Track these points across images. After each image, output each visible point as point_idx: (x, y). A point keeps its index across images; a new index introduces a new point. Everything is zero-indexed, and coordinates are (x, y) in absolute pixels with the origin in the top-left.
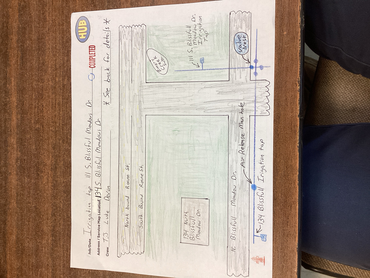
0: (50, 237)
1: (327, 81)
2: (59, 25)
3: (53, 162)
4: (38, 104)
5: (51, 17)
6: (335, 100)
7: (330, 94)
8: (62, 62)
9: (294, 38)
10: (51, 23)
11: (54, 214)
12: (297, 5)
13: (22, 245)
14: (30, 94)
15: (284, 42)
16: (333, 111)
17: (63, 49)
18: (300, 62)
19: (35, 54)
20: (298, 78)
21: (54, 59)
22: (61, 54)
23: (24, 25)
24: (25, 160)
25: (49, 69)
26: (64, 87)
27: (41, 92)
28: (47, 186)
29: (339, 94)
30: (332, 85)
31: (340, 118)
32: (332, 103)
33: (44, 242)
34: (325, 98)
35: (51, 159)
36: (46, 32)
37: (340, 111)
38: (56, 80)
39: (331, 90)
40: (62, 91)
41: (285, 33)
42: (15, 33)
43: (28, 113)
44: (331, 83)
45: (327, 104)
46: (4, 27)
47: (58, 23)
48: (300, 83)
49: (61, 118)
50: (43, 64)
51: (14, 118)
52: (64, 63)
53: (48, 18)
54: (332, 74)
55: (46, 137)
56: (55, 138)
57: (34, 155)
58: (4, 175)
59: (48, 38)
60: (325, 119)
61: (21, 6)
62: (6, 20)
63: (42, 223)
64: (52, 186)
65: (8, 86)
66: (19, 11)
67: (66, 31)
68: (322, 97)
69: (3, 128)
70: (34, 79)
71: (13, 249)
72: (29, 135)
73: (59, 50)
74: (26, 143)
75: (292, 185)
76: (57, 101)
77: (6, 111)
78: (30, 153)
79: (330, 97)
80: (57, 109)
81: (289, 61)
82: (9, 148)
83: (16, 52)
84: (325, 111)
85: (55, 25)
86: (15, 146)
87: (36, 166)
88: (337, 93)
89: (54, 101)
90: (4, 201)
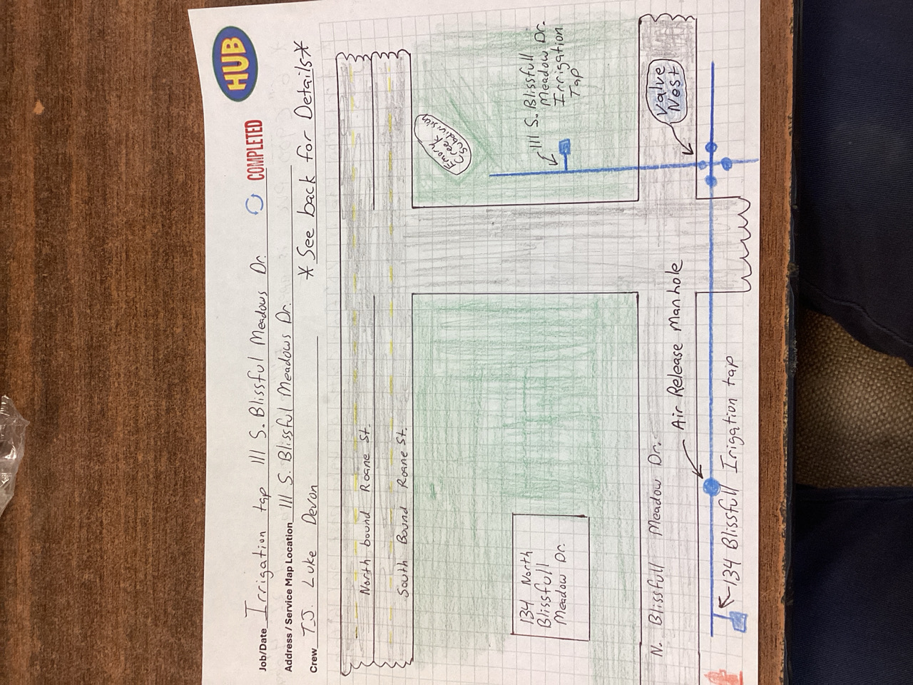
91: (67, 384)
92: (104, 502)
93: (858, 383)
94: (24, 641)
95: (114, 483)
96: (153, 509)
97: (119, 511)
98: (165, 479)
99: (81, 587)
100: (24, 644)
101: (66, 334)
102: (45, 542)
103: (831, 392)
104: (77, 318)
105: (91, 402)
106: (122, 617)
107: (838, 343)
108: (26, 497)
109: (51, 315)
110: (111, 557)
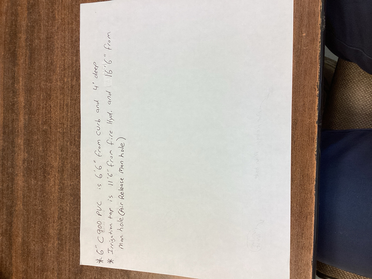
0: (56, 241)
1: (346, 84)
2: (68, 24)
3: (60, 164)
4: (46, 105)
5: (60, 16)
6: (355, 104)
7: (350, 97)
8: (70, 62)
9: (313, 40)
10: (60, 21)
11: (60, 217)
12: (318, 5)
13: (28, 247)
14: (37, 94)
15: (303, 44)
16: (352, 114)
17: (71, 49)
18: (319, 65)
19: (43, 54)
20: (317, 82)
21: (62, 59)
22: (70, 54)
23: (33, 23)
24: (31, 161)
25: (58, 69)
26: (72, 87)
27: (49, 93)
28: (54, 189)
29: (358, 97)
30: (351, 88)
31: (359, 122)
32: (351, 107)
33: (50, 245)
34: (344, 101)
35: (58, 161)
36: (55, 31)
37: (360, 115)
38: (64, 81)
39: (350, 93)
40: (70, 92)
41: (304, 34)
42: (23, 31)
43: (36, 114)
44: (350, 86)
45: (346, 107)
46: (12, 25)
47: (67, 22)
48: (319, 88)
49: (69, 120)
50: (52, 63)
51: (22, 118)
52: (72, 63)
53: (57, 16)
54: (351, 76)
55: (54, 139)
56: (63, 140)
57: (41, 156)
58: (10, 176)
59: (57, 37)
60: (343, 123)
61: (30, 4)
62: (15, 19)
63: (48, 226)
64: (59, 189)
65: (16, 86)
66: (28, 9)
67: (75, 30)
68: (341, 100)
69: (11, 128)
70: (42, 79)
71: (18, 251)
72: (36, 137)
73: (68, 50)
74: (33, 145)
75: (309, 195)
76: (65, 102)
77: (13, 111)
78: (37, 155)
79: (349, 100)
80: (65, 110)
81: (307, 64)
82: (16, 149)
83: (24, 51)
84: (343, 114)
85: (64, 24)
86: (22, 147)
87: (43, 168)
88: (356, 96)
89: (62, 102)
90: (11, 203)
91: (38, 53)
92: (52, 98)
93: (362, 90)
94: (21, 154)
95: (55, 90)
96: (70, 100)
97: (58, 101)
98: (75, 88)
99: (43, 131)
100: (21, 155)
101: (38, 33)
102: (29, 115)
103: (351, 95)
104: (42, 27)
105: (47, 59)
106: (58, 143)
107: (354, 74)
108: (22, 98)
109: (33, 26)
110: (54, 119)
